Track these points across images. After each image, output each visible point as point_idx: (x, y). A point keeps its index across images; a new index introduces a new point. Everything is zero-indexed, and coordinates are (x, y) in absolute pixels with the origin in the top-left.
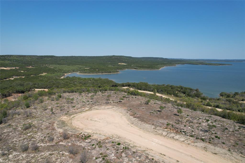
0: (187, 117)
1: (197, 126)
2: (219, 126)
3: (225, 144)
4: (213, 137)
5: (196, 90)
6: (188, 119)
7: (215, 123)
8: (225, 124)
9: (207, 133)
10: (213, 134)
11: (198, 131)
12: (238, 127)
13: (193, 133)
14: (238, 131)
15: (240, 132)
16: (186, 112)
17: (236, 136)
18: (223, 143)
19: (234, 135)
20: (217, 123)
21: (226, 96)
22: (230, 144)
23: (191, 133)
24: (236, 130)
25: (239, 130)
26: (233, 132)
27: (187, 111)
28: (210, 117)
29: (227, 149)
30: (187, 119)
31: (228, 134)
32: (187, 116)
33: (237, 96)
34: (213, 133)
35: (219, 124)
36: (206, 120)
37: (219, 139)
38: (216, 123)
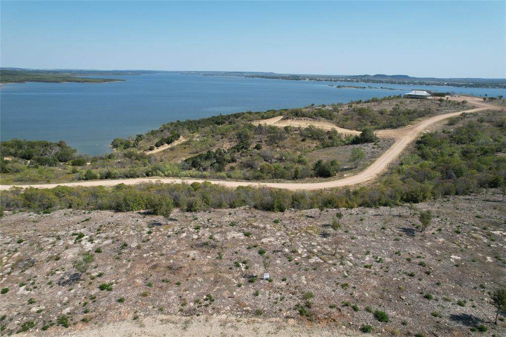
0: (16, 251)
1: (48, 270)
2: (108, 245)
3: (125, 302)
4: (93, 293)
5: (59, 145)
6: (19, 256)
7: (98, 237)
8: (121, 232)
9: (79, 286)
10: (94, 282)
11: (51, 290)
12: (148, 230)
13: (34, 309)
14: (148, 240)
15: (152, 240)
16: (18, 228)
17: (146, 258)
18: (121, 301)
19: (141, 257)
20: (103, 235)
21: (123, 146)
22: (136, 292)
23: (24, 314)
24: (144, 242)
25: (150, 237)
26: (139, 247)
27: (23, 221)
28: (87, 220)
29: (131, 316)
30: (17, 254)
31: (129, 261)
32: (18, 245)
33: (141, 142)
34: (93, 278)
35: (107, 238)
36: (76, 236)
37: (110, 290)
38: (102, 237)
